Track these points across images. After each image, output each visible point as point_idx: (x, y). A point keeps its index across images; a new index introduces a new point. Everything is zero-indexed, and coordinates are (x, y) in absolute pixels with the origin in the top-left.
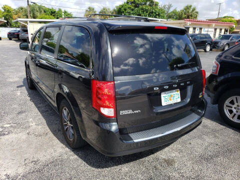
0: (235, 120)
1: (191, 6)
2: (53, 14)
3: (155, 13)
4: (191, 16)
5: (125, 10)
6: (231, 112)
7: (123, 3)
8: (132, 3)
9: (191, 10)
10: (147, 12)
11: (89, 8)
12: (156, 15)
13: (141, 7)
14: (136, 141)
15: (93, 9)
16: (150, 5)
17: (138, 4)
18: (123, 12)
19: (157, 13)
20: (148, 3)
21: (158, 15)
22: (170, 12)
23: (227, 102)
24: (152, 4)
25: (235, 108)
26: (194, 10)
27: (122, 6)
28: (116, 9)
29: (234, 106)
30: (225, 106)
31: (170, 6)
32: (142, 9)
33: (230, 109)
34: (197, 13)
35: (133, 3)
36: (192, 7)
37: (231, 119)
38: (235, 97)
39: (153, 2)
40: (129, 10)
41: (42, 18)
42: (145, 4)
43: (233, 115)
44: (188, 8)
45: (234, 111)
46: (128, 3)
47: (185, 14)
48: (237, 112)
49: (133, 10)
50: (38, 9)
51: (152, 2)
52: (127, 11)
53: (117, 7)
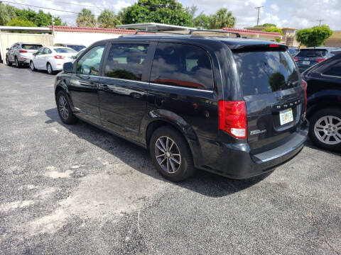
0: (327, 142)
1: (225, 11)
2: (32, 18)
3: (179, 18)
4: (227, 23)
5: (137, 14)
6: (322, 134)
7: (134, 4)
8: (145, 4)
9: (226, 15)
10: (168, 18)
11: (84, 10)
12: (181, 21)
13: (158, 10)
14: (263, 161)
15: (90, 12)
16: (170, 8)
17: (154, 6)
18: (135, 17)
19: (182, 19)
20: (168, 4)
21: (183, 21)
22: (195, 17)
23: (318, 124)
24: (174, 6)
25: (326, 129)
26: (229, 15)
27: (133, 8)
28: (123, 12)
29: (325, 127)
30: (315, 128)
31: (194, 9)
32: (160, 13)
33: (321, 130)
34: (234, 19)
35: (147, 4)
36: (227, 12)
37: (323, 142)
38: (326, 117)
39: (175, 4)
40: (141, 15)
41: (14, 25)
42: (164, 6)
43: (324, 136)
44: (222, 12)
45: (326, 132)
46: (139, 4)
47: (219, 20)
48: (329, 133)
49: (147, 14)
50: (6, 11)
51: (173, 3)
52: (139, 15)
53: (124, 9)
